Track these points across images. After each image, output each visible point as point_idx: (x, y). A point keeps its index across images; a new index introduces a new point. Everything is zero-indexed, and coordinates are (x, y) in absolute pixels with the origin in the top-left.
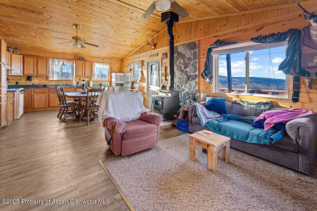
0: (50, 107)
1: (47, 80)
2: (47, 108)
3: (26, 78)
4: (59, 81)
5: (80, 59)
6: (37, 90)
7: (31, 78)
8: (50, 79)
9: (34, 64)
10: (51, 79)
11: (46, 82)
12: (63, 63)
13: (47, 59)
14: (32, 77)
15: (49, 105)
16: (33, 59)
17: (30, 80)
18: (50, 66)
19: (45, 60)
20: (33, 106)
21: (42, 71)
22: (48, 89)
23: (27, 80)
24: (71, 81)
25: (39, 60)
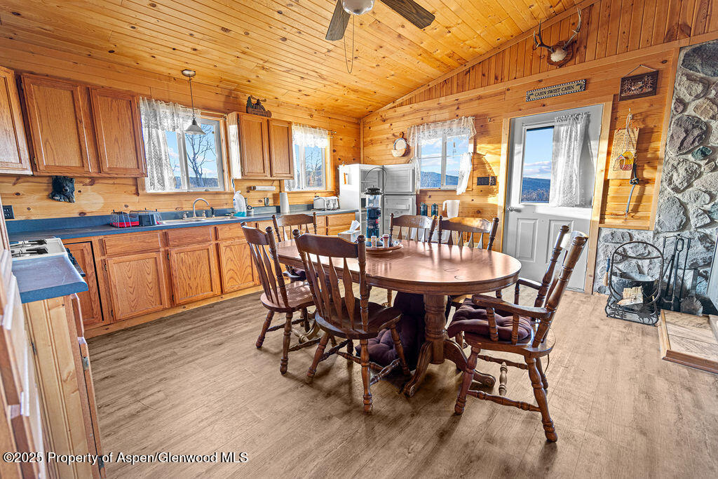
0: (179, 305)
1: (137, 194)
2: (166, 309)
3: (44, 186)
4: (182, 198)
5: (250, 110)
6: (116, 241)
7: (70, 185)
8: (149, 190)
9: (77, 121)
10: (152, 191)
11: (134, 205)
12: (194, 123)
13: (131, 102)
14: (71, 180)
15: (172, 298)
16: (68, 94)
17: (69, 199)
18: (145, 132)
19: (124, 103)
20: (112, 312)
21: (116, 156)
22: (159, 233)
23: (52, 197)
24: (223, 197)
25: (99, 102)
